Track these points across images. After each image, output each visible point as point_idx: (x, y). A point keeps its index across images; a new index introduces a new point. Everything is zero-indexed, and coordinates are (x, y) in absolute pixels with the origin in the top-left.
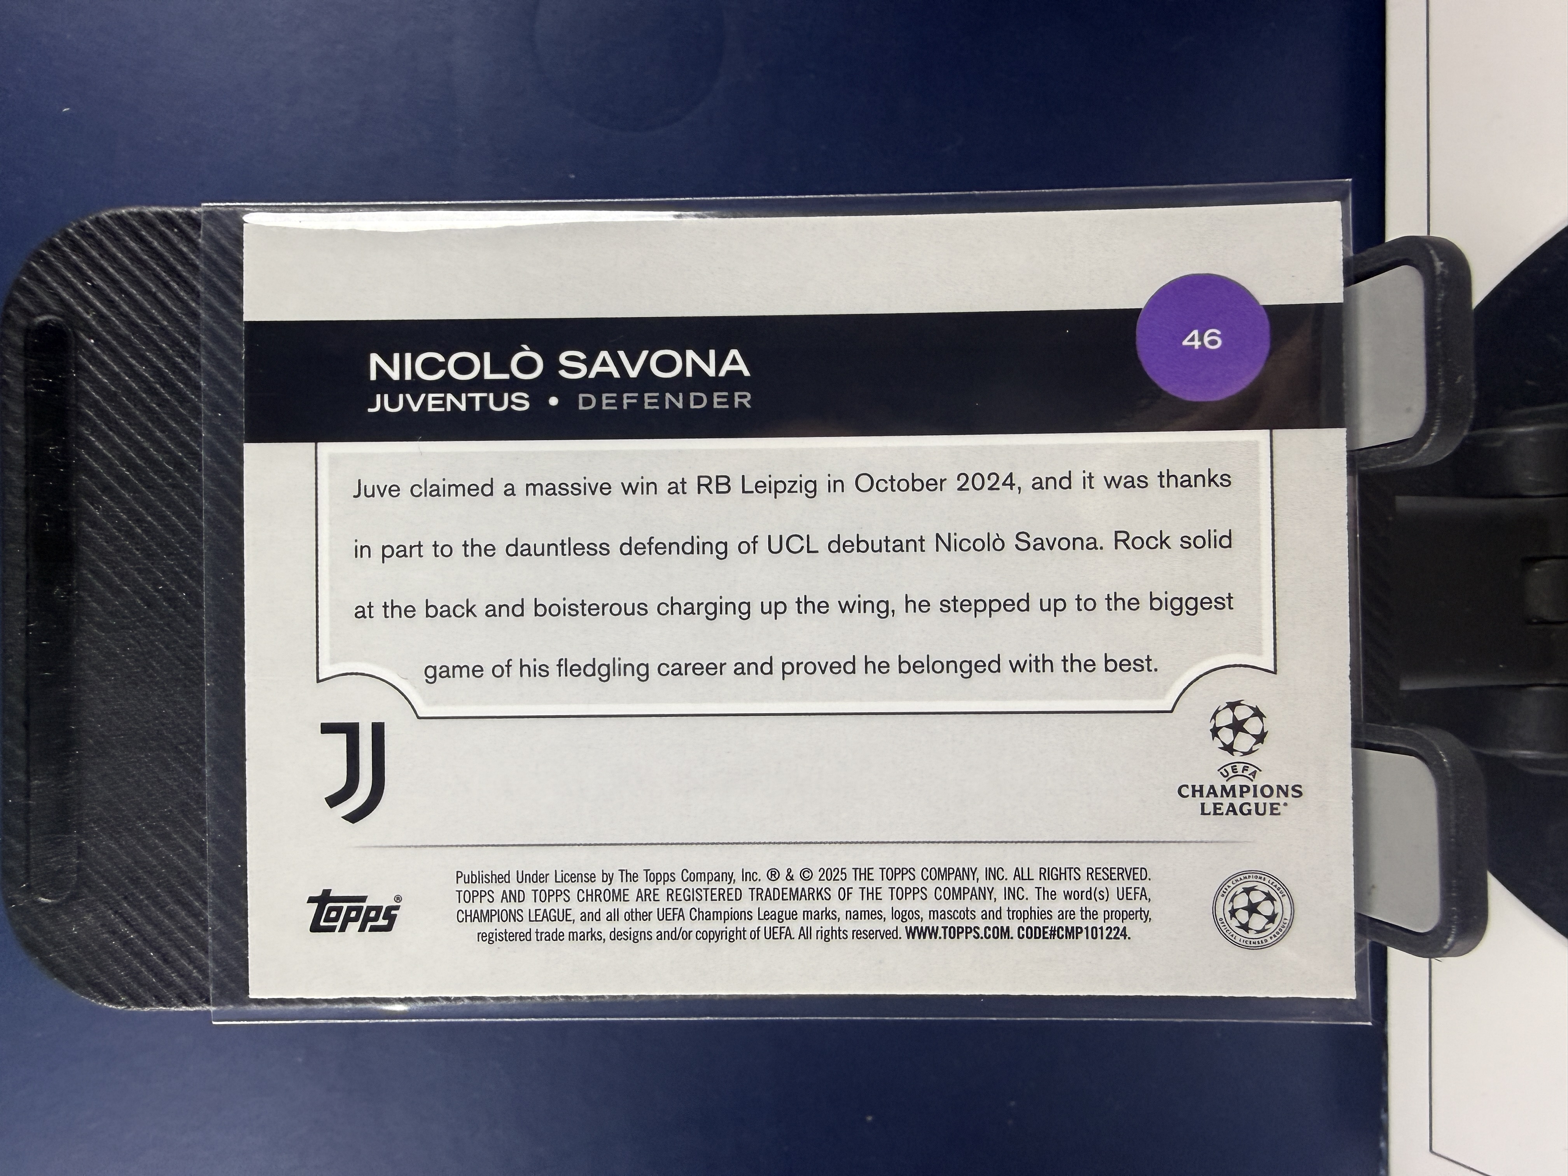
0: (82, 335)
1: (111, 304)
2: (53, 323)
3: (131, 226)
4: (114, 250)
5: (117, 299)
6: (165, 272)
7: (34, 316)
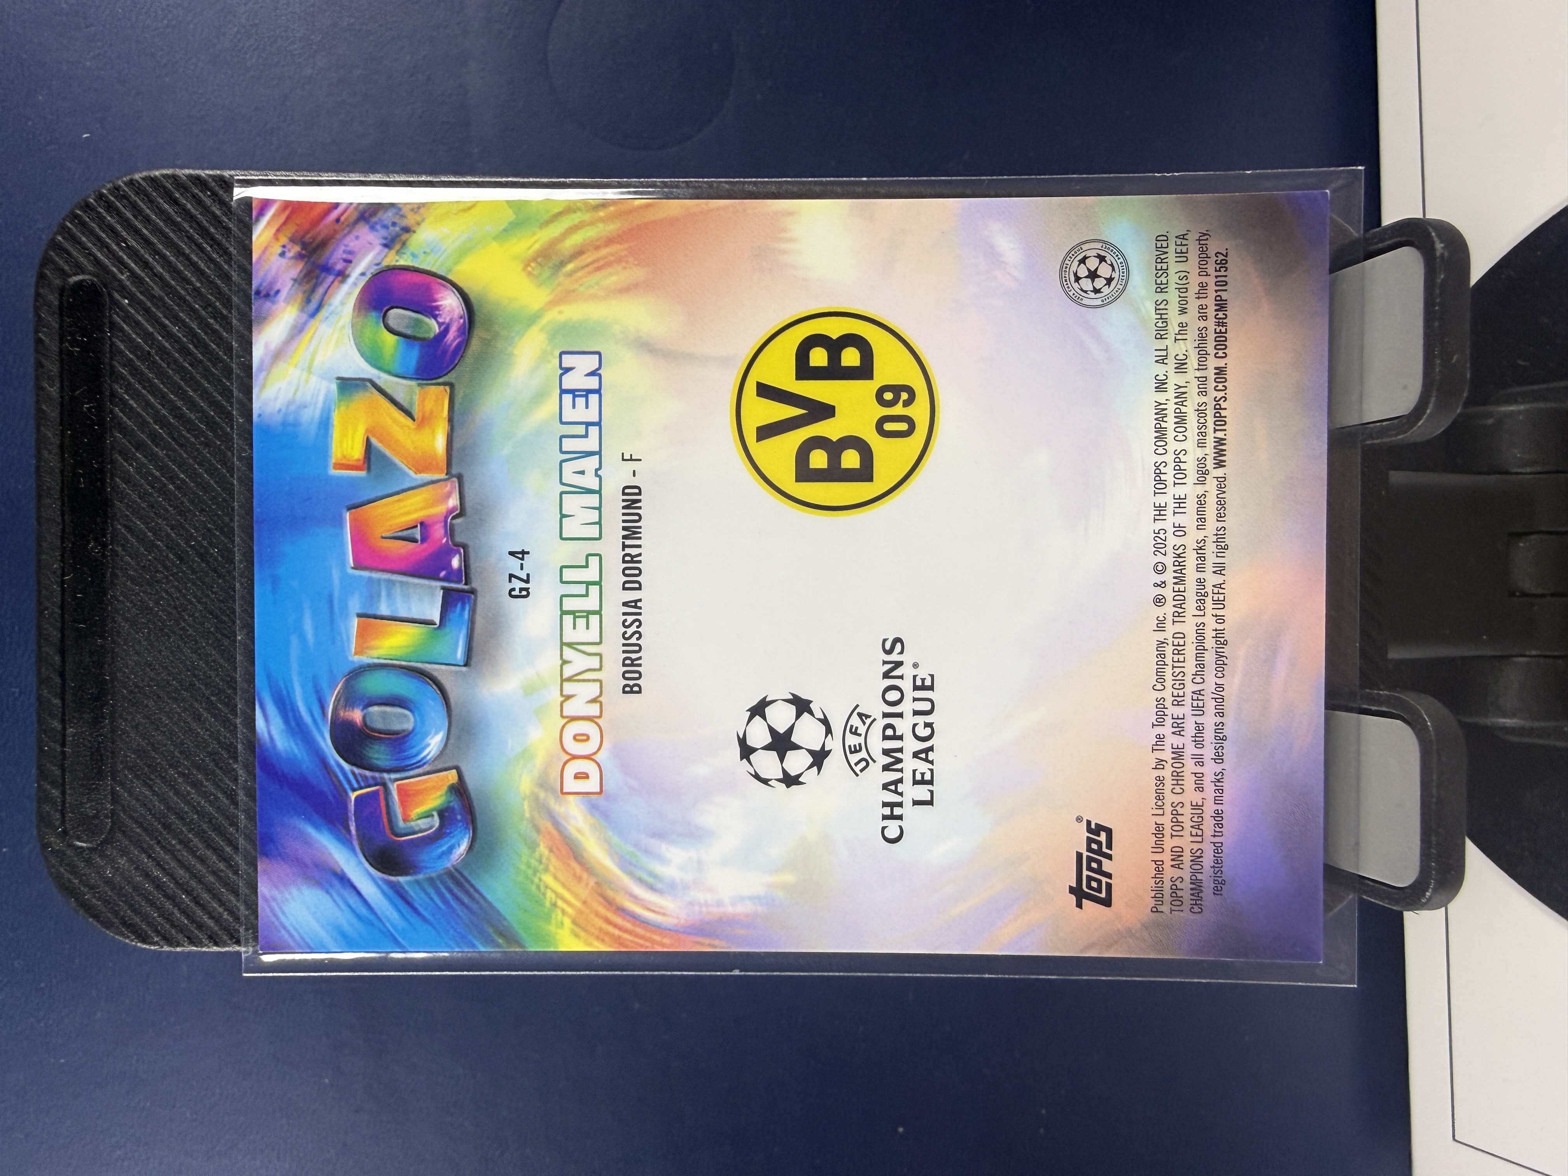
1: (146, 265)
7: (70, 276)
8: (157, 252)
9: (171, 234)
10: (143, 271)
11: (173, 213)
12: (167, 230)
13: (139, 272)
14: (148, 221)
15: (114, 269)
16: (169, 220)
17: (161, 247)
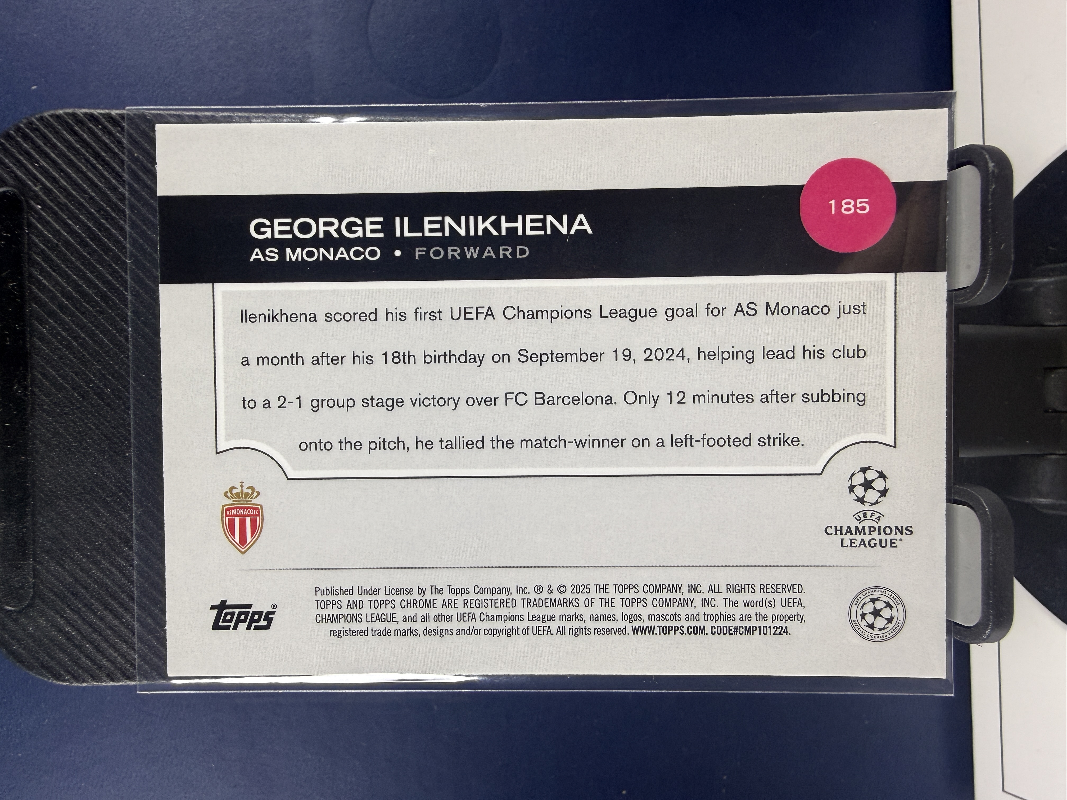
0: (32, 203)
1: (54, 180)
2: (10, 193)
3: (67, 123)
4: (55, 140)
5: (57, 176)
6: (92, 157)
8: (62, 170)
9: (73, 158)
10: (51, 184)
11: (73, 142)
12: (69, 154)
13: (48, 184)
14: (54, 147)
15: (30, 183)
16: (70, 147)
17: (64, 166)
